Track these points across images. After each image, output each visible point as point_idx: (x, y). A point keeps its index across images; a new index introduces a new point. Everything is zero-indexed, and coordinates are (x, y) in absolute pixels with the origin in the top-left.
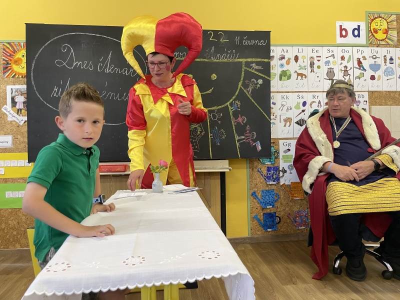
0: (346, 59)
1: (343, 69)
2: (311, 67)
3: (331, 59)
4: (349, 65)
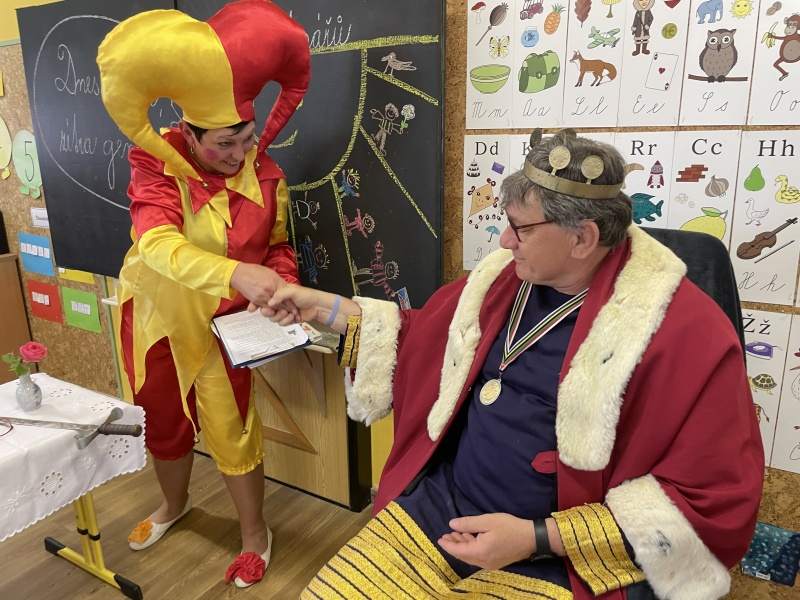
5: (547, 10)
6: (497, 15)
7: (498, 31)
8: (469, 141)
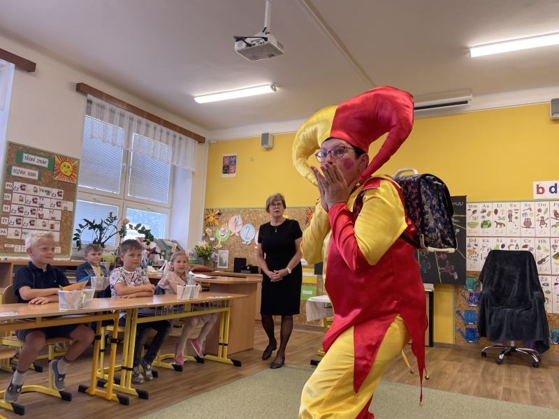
0: (543, 211)
1: (540, 219)
2: (509, 218)
3: (528, 211)
4: (546, 216)
5: (487, 211)
6: (474, 212)
7: (475, 215)
8: (467, 239)
